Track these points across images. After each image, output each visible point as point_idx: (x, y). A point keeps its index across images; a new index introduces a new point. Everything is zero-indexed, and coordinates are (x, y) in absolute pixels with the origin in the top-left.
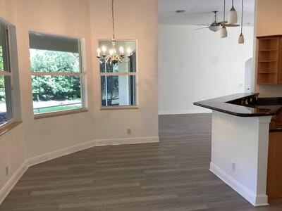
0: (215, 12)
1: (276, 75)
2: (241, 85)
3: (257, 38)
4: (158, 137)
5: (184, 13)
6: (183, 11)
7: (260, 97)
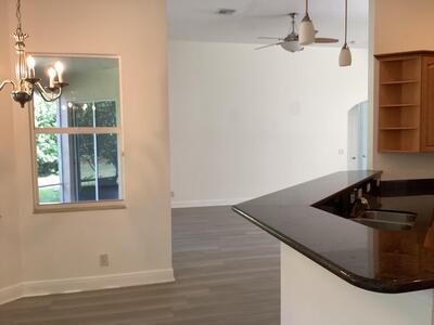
0: (293, 15)
1: (418, 134)
2: (341, 152)
3: (377, 57)
4: (171, 270)
5: (234, 14)
6: (232, 11)
7: (384, 178)
